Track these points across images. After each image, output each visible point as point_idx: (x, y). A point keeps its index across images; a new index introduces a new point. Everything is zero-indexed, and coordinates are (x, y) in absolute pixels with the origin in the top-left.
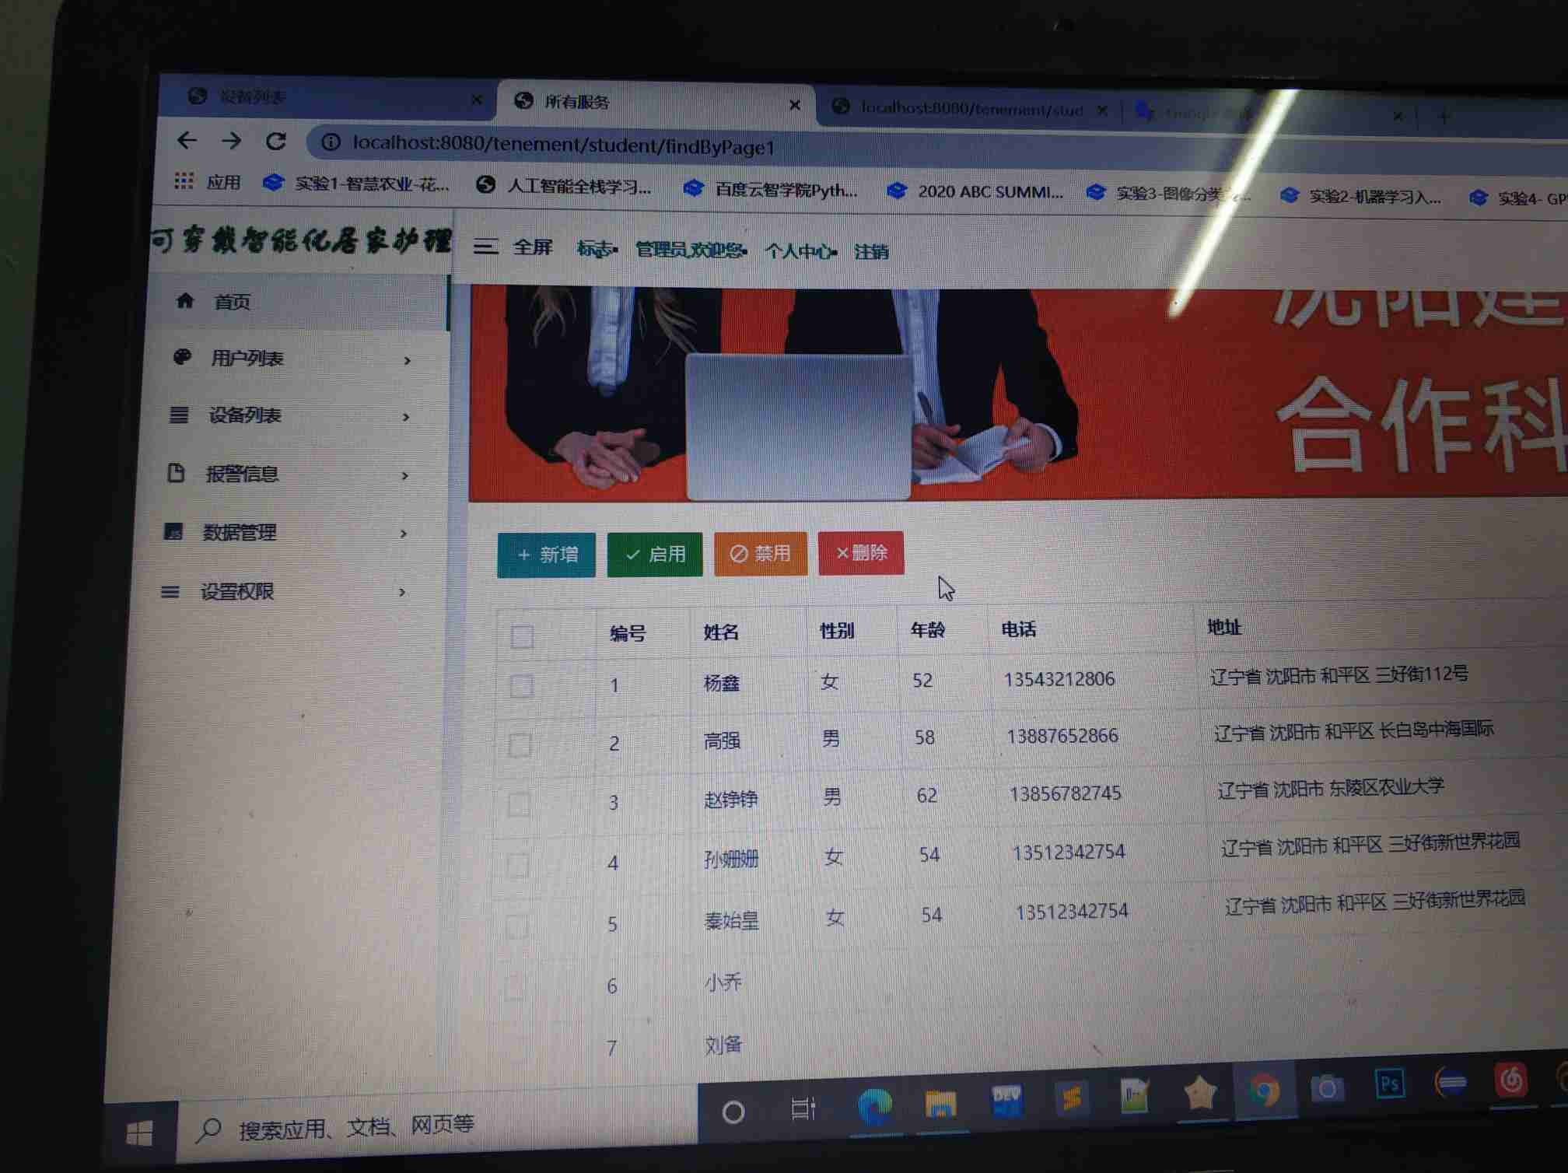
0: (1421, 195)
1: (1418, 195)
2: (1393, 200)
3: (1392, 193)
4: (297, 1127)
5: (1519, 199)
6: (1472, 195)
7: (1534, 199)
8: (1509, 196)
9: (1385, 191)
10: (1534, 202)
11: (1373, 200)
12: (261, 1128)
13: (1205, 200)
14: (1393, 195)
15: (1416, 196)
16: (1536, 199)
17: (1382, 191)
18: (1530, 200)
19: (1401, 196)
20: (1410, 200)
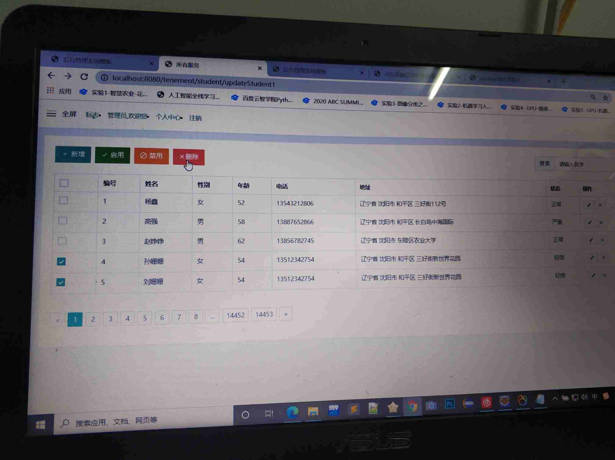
0: (485, 106)
4: (96, 422)
5: (518, 108)
6: (502, 106)
8: (514, 107)
11: (468, 107)
12: (83, 422)
13: (412, 106)
14: (476, 106)
15: (483, 106)
16: (523, 108)
17: (472, 104)
18: (521, 108)
19: (478, 106)
20: (481, 107)
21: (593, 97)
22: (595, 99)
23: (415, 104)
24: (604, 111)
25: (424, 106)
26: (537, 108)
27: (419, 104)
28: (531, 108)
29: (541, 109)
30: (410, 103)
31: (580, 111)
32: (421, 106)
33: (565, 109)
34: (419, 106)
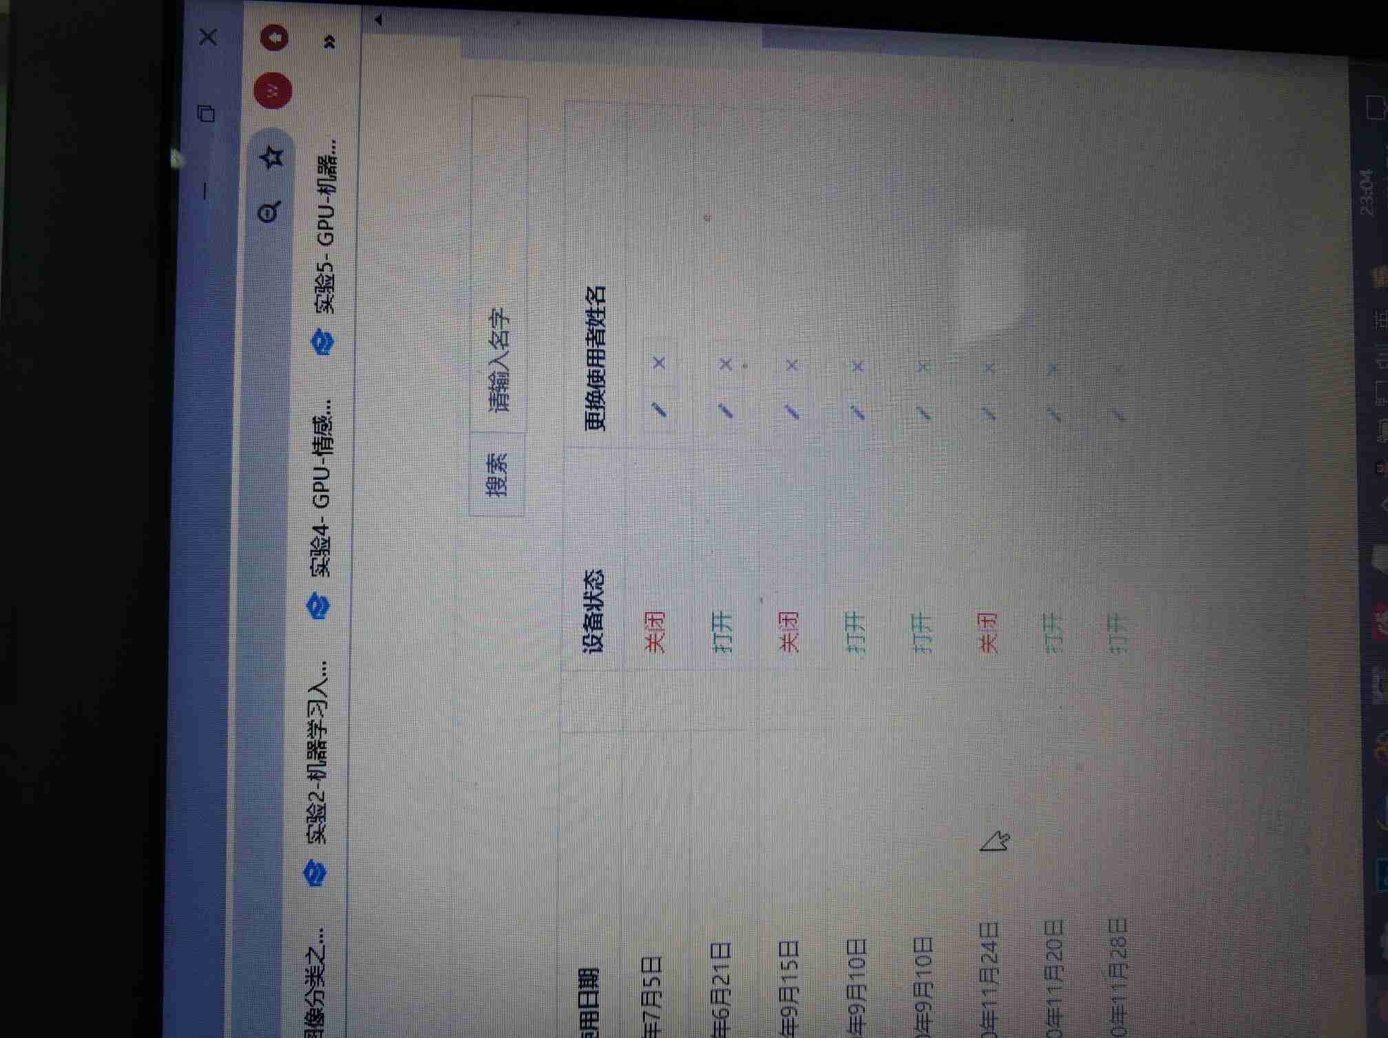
0: (314, 688)
1: (314, 691)
2: (321, 729)
3: (311, 729)
5: (321, 548)
6: (315, 617)
7: (321, 528)
8: (316, 563)
9: (309, 739)
10: (324, 528)
11: (321, 756)
13: (321, 992)
14: (314, 728)
15: (316, 695)
16: (321, 525)
17: (308, 743)
18: (323, 534)
19: (316, 717)
20: (322, 706)
21: (267, 215)
22: (279, 203)
23: (315, 976)
24: (330, 172)
25: (321, 942)
26: (323, 466)
27: (315, 962)
28: (319, 486)
29: (322, 446)
30: (310, 997)
31: (330, 275)
32: (321, 956)
33: (323, 343)
34: (321, 961)
